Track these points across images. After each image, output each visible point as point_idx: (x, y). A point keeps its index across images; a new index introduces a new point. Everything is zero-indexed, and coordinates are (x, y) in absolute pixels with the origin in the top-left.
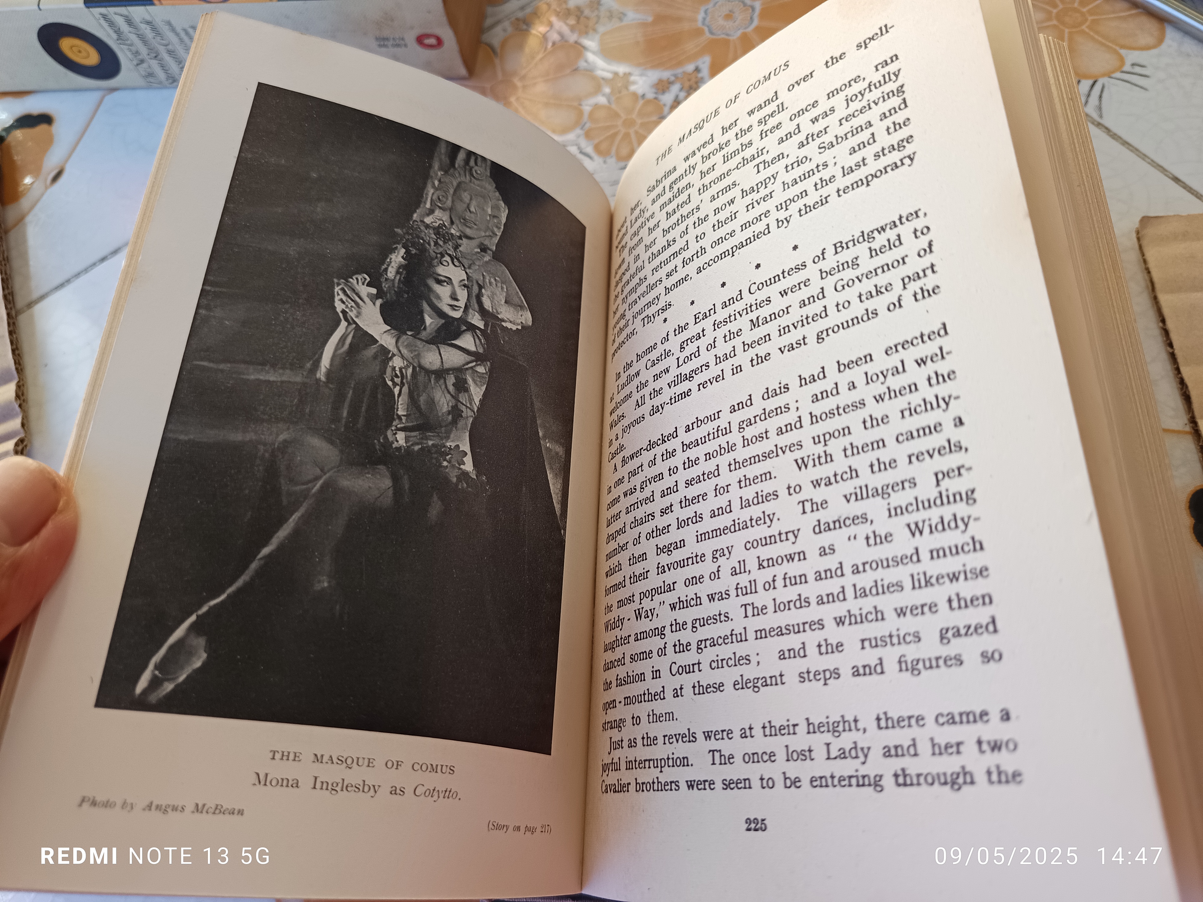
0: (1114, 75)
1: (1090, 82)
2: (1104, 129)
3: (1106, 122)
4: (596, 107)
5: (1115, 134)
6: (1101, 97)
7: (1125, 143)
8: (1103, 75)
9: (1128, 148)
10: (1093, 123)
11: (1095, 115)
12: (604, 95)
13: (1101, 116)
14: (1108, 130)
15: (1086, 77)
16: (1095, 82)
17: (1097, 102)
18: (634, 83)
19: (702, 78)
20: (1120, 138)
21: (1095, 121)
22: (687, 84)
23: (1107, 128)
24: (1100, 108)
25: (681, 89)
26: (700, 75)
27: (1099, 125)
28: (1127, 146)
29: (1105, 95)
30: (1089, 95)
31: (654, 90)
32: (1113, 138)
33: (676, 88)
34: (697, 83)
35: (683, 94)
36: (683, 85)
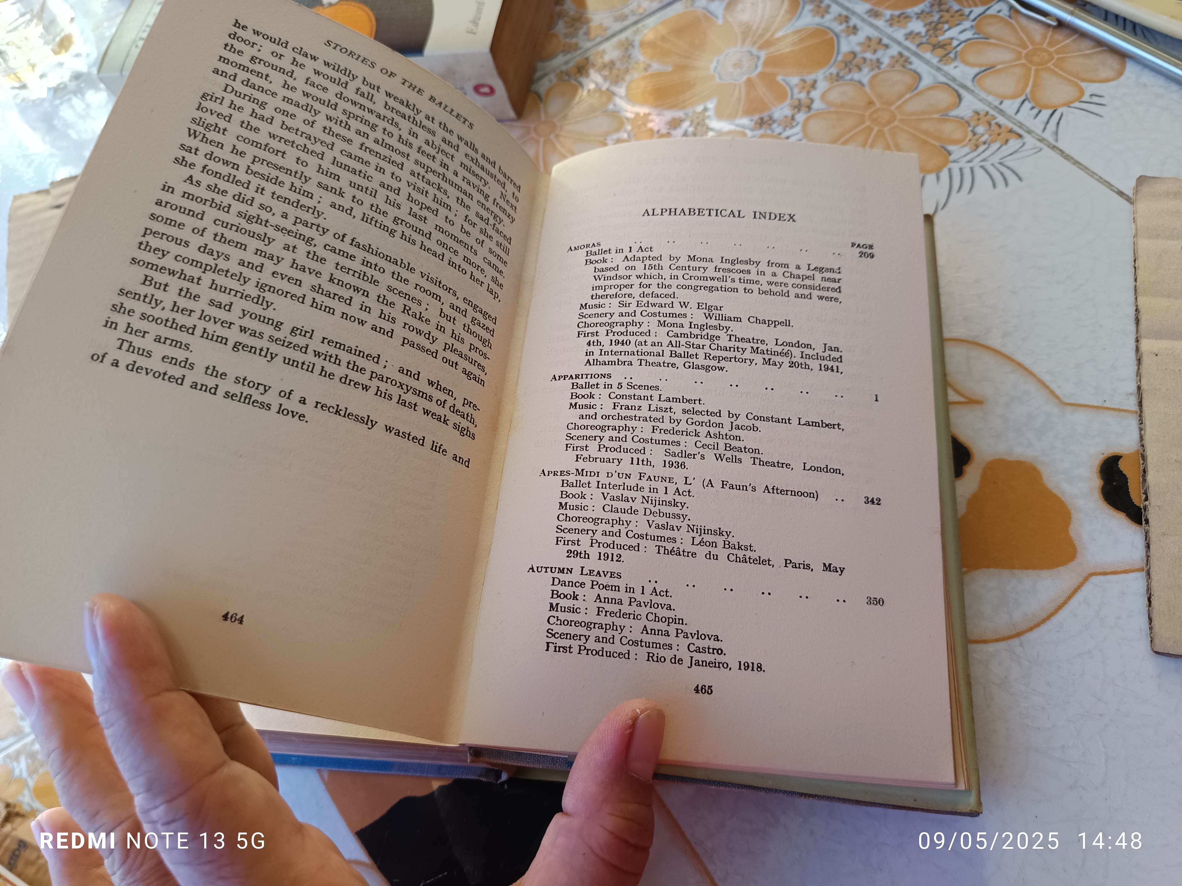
0: (1072, 105)
1: (1050, 111)
2: (1058, 151)
3: (1061, 145)
4: (619, 141)
5: (1068, 155)
6: (1058, 123)
7: (1076, 163)
8: (1063, 105)
9: (1079, 167)
10: (1049, 146)
11: (1051, 140)
12: (626, 131)
13: (1057, 140)
14: (1062, 152)
15: (1047, 107)
16: (1055, 111)
17: (1054, 129)
18: (652, 121)
19: (709, 117)
20: (1072, 158)
21: (1051, 144)
22: (696, 121)
23: (1061, 150)
24: (1056, 133)
25: (690, 126)
26: (707, 114)
27: (1054, 148)
28: (1077, 165)
29: (1062, 122)
30: (1048, 122)
31: (668, 127)
32: (1066, 159)
33: (686, 124)
34: (704, 120)
35: (691, 130)
36: (692, 122)
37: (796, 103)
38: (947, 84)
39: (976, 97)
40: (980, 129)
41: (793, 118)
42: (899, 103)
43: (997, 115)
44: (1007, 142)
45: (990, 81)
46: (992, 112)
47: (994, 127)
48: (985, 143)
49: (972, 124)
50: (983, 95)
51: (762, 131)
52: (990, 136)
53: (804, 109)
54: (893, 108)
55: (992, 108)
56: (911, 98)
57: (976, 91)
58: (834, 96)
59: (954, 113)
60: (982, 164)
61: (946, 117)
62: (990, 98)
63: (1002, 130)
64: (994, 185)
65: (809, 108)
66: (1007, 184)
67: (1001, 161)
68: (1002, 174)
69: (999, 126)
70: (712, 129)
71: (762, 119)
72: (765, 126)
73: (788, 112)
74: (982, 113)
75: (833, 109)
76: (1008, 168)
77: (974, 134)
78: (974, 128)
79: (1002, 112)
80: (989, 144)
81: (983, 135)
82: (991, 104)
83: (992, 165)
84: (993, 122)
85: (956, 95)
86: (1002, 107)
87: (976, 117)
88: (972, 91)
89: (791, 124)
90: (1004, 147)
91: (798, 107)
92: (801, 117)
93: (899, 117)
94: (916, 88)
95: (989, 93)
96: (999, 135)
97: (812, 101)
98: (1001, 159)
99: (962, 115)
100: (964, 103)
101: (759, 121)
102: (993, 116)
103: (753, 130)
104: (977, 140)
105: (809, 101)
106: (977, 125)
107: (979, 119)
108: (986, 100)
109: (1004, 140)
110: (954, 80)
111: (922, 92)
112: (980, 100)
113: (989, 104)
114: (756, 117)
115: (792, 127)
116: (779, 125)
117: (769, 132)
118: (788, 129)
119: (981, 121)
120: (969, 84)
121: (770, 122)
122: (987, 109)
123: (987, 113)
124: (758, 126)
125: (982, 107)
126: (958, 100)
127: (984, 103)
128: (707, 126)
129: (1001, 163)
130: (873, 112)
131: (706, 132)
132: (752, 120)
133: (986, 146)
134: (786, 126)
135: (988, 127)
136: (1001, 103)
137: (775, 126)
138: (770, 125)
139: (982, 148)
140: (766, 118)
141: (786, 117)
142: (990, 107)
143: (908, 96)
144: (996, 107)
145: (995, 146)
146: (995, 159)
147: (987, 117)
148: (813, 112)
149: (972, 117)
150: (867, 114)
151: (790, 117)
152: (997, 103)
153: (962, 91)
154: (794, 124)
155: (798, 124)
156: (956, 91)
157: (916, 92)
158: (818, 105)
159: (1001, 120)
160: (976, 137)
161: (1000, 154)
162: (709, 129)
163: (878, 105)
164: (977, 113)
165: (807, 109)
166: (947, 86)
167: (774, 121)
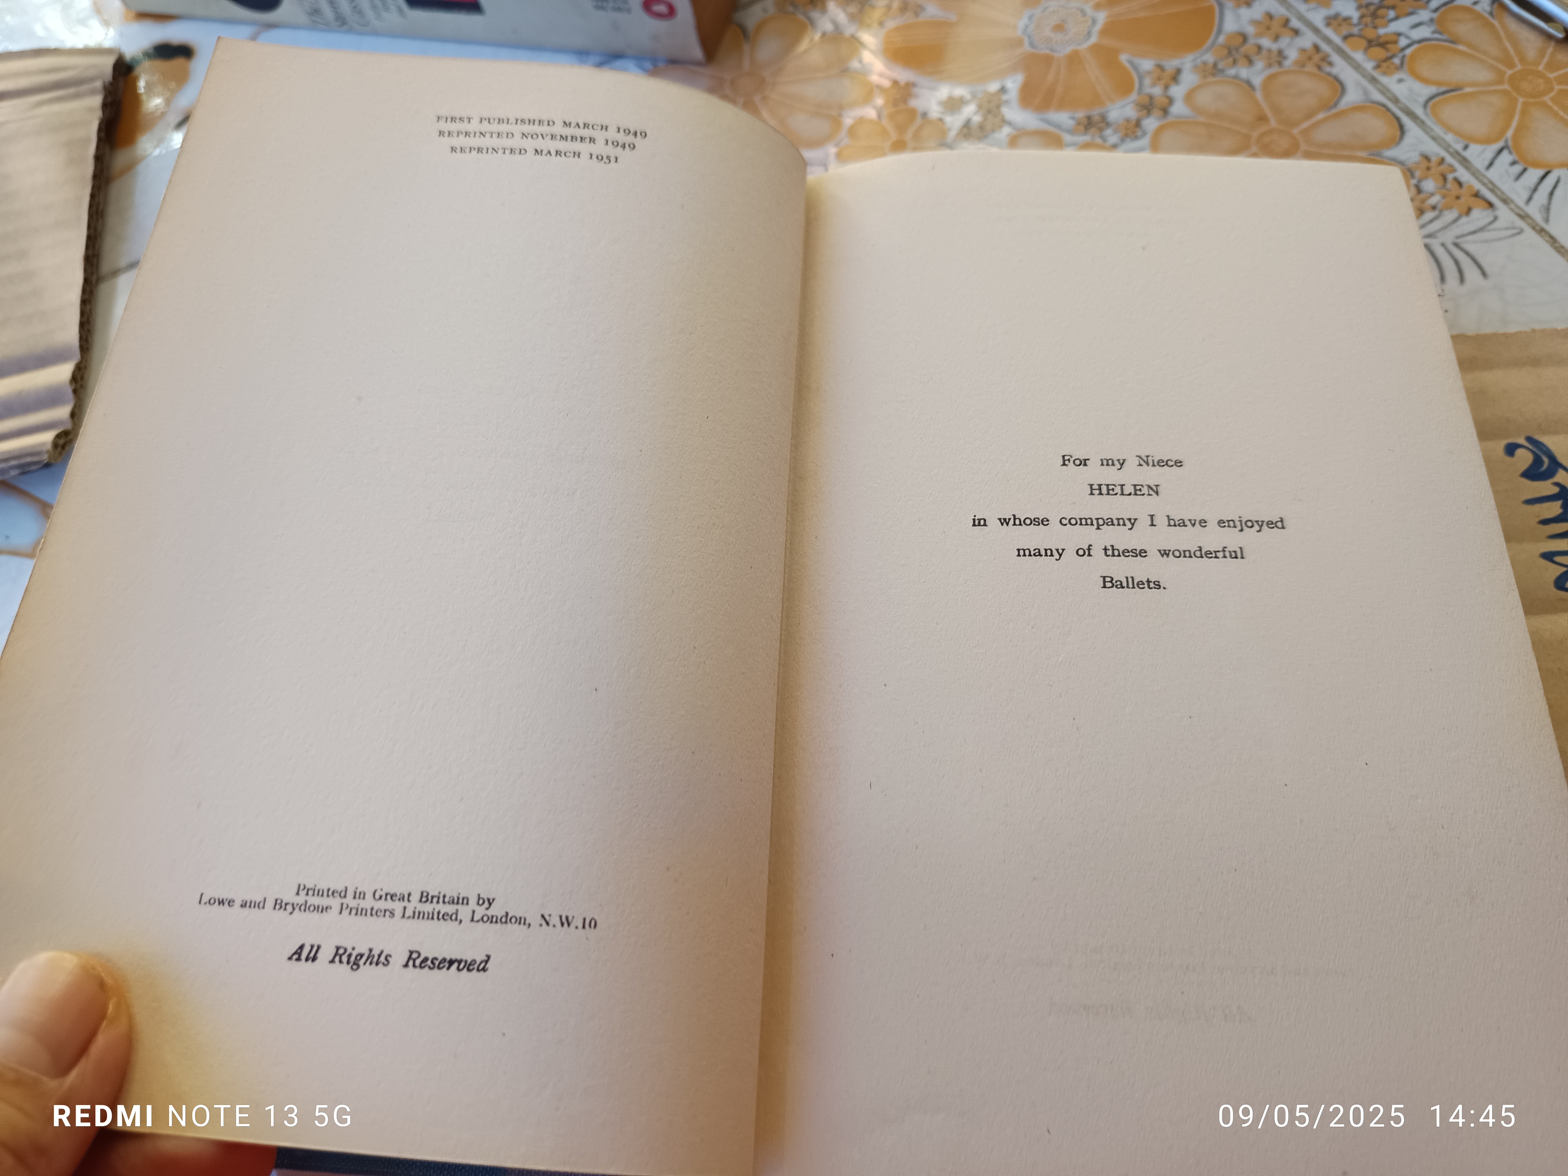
1: (1540, 172)
2: (1548, 238)
3: (1552, 229)
4: (861, 121)
5: (1563, 247)
6: (1551, 194)
8: (1562, 166)
10: (1533, 228)
11: (1538, 217)
12: (875, 107)
13: (1547, 220)
14: (1553, 241)
15: (1536, 164)
16: (1548, 173)
17: (1545, 201)
18: (917, 96)
19: (1007, 102)
21: (1537, 224)
22: (986, 106)
23: (1552, 237)
24: (1547, 209)
25: (976, 113)
26: (1005, 97)
27: (1542, 231)
29: (1558, 192)
30: (1535, 189)
31: (940, 109)
32: (1558, 252)
33: (969, 110)
34: (998, 107)
35: (977, 119)
36: (980, 107)
37: (1146, 101)
38: (1384, 106)
39: (1427, 133)
40: (1429, 185)
41: (1138, 124)
42: (1306, 125)
43: (1457, 165)
44: (1469, 211)
45: (1451, 111)
46: (1449, 159)
47: (1450, 184)
48: (1434, 208)
49: (1418, 174)
50: (1438, 130)
51: (1087, 138)
52: (1444, 197)
53: (1157, 113)
54: (1295, 131)
55: (1451, 154)
56: (1325, 120)
57: (1429, 123)
58: (1205, 98)
59: (1390, 153)
60: (1428, 241)
61: (1377, 158)
62: (1449, 138)
63: (1463, 191)
64: (1443, 279)
65: (1165, 111)
66: (1462, 279)
67: (1458, 241)
68: (1457, 262)
69: (1460, 184)
70: (1009, 123)
71: (1089, 118)
72: (1093, 130)
73: (1131, 112)
74: (1434, 159)
75: (1202, 119)
76: (1467, 253)
77: (1419, 190)
78: (1420, 181)
79: (1465, 162)
80: (1441, 211)
81: (1432, 194)
82: (1449, 146)
83: (1443, 245)
84: (1450, 177)
85: (1396, 124)
86: (1467, 154)
87: (1424, 164)
88: (1423, 122)
89: (1134, 132)
90: (1464, 220)
91: (1147, 107)
92: (1151, 124)
93: (1303, 147)
94: (1336, 105)
95: (1448, 128)
96: (1458, 198)
97: (1171, 101)
98: (1458, 237)
99: (1402, 157)
100: (1408, 140)
101: (1085, 121)
102: (1451, 166)
103: (1072, 132)
104: (1423, 201)
105: (1167, 101)
106: (1425, 178)
107: (1428, 169)
108: (1444, 140)
109: (1466, 209)
110: (1396, 100)
111: (1343, 113)
112: (1434, 138)
113: (1447, 147)
114: (1080, 114)
115: (1136, 138)
116: (1116, 131)
117: (1098, 141)
118: (1128, 140)
119: (1433, 171)
120: (1419, 111)
121: (1103, 125)
122: (1443, 154)
123: (1442, 161)
124: (1082, 128)
125: (1433, 149)
126: (1399, 133)
127: (1439, 144)
128: (1003, 116)
129: (1456, 245)
130: (1263, 135)
131: (1000, 127)
132: (1073, 118)
133: (1435, 213)
134: (1126, 135)
135: (1441, 183)
136: (1466, 147)
137: (1108, 132)
138: (1101, 130)
139: (1429, 215)
140: (1096, 118)
141: (1128, 120)
142: (1448, 151)
143: (1321, 116)
144: (1457, 153)
145: (1449, 216)
146: (1448, 237)
147: (1443, 168)
148: (1170, 119)
149: (1418, 163)
150: (1255, 135)
151: (1134, 122)
152: (1459, 147)
153: (1406, 120)
154: (1139, 133)
155: (1144, 134)
156: (1398, 119)
157: (1334, 111)
158: (1179, 108)
159: (1463, 174)
160: (1422, 196)
161: (1456, 230)
162: (1004, 122)
163: (1273, 123)
164: (1427, 158)
165: (1162, 113)
166: (1383, 109)
167: (1108, 125)
